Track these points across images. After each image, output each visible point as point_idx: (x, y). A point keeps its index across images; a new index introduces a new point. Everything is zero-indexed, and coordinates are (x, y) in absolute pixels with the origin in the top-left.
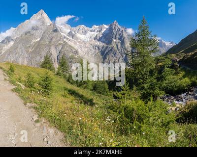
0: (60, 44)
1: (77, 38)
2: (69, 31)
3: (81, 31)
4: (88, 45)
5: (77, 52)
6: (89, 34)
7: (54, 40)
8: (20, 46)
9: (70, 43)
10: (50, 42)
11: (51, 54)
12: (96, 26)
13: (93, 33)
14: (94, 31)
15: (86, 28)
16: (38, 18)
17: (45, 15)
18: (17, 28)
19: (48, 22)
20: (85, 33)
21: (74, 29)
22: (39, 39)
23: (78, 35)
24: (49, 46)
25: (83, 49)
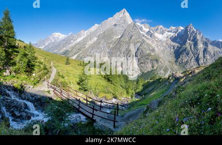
0: (139, 42)
1: (155, 37)
2: (148, 30)
3: (159, 31)
4: (164, 44)
5: (153, 50)
6: (167, 34)
7: (133, 38)
8: (102, 42)
9: (148, 41)
10: (130, 40)
11: (130, 51)
12: (173, 28)
13: (170, 33)
14: (171, 32)
15: (164, 29)
16: (120, 16)
17: (127, 14)
18: (100, 25)
19: (130, 20)
20: (162, 33)
21: (153, 28)
22: (120, 37)
23: (156, 34)
24: (129, 43)
25: (159, 47)
